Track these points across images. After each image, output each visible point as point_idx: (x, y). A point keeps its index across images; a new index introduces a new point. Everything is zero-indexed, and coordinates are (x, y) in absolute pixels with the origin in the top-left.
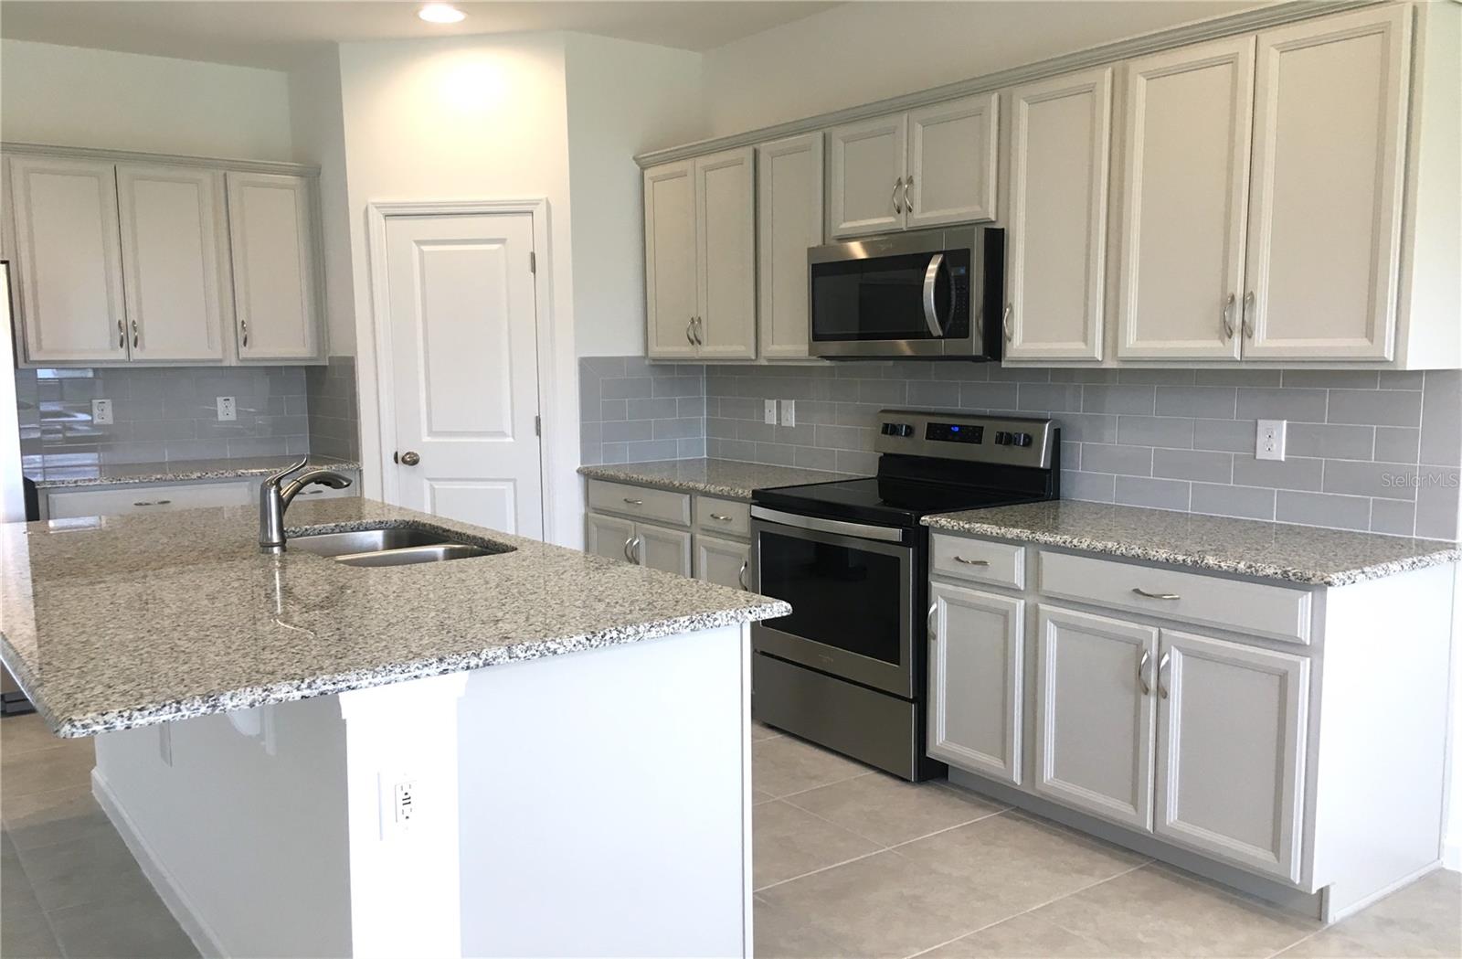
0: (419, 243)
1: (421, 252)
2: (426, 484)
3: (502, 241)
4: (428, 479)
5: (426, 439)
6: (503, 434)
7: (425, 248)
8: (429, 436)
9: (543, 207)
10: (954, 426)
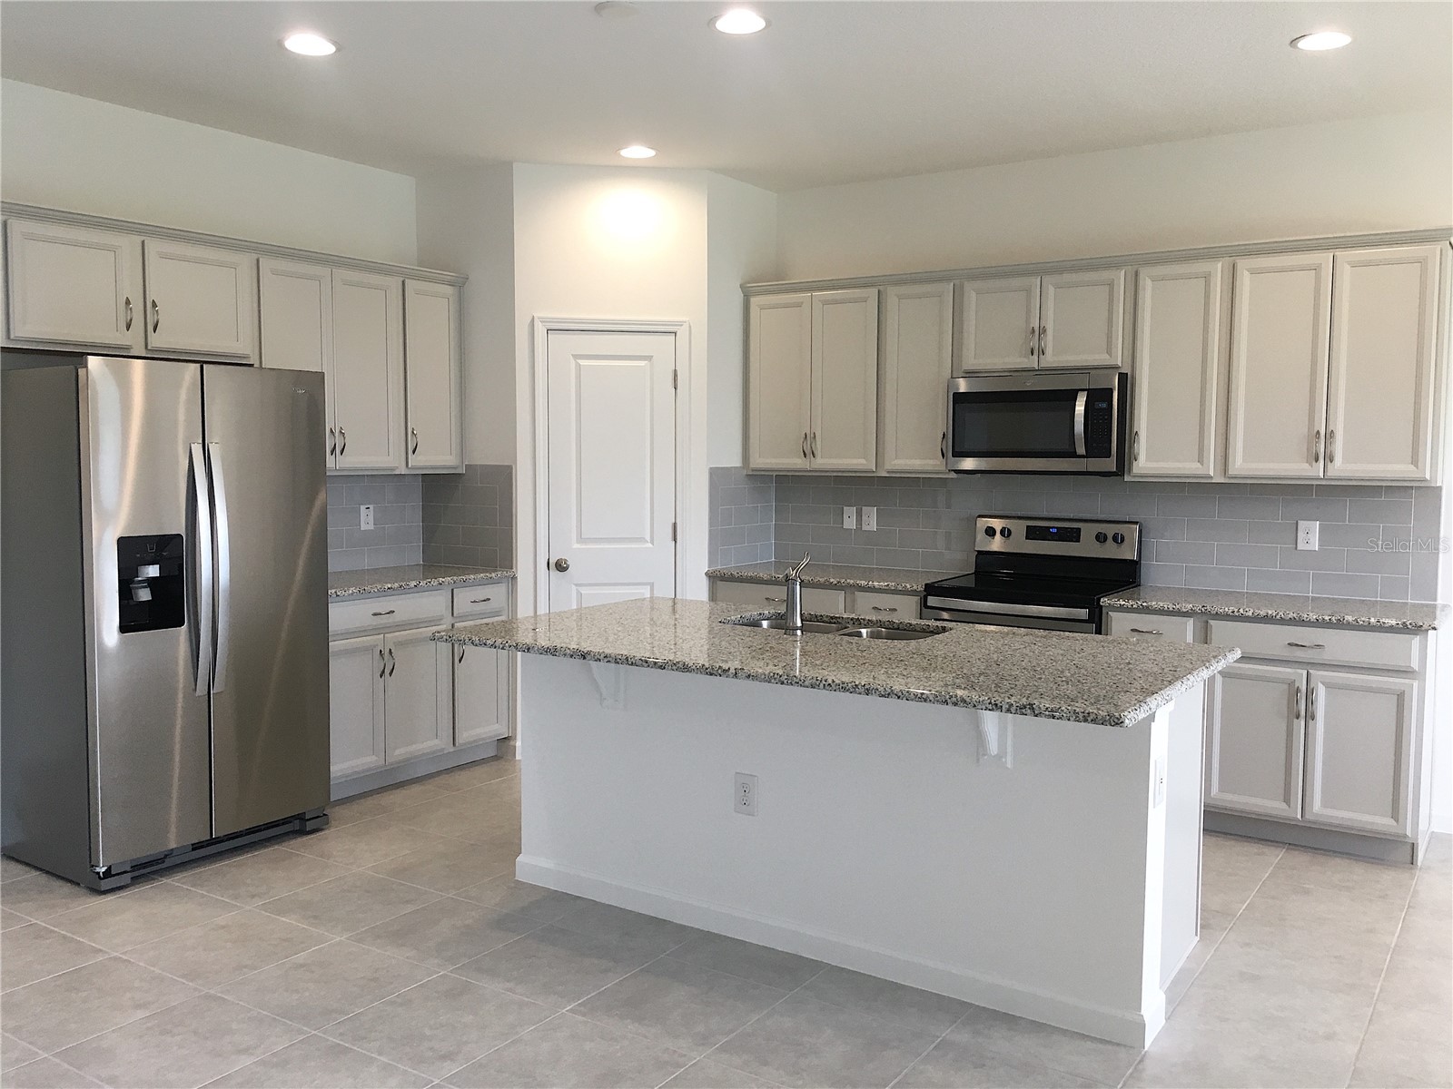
0: (576, 357)
1: (579, 367)
2: (574, 587)
3: (649, 358)
4: (576, 585)
5: (576, 546)
6: (642, 540)
7: (583, 362)
8: (577, 543)
9: (686, 326)
10: (1052, 528)
